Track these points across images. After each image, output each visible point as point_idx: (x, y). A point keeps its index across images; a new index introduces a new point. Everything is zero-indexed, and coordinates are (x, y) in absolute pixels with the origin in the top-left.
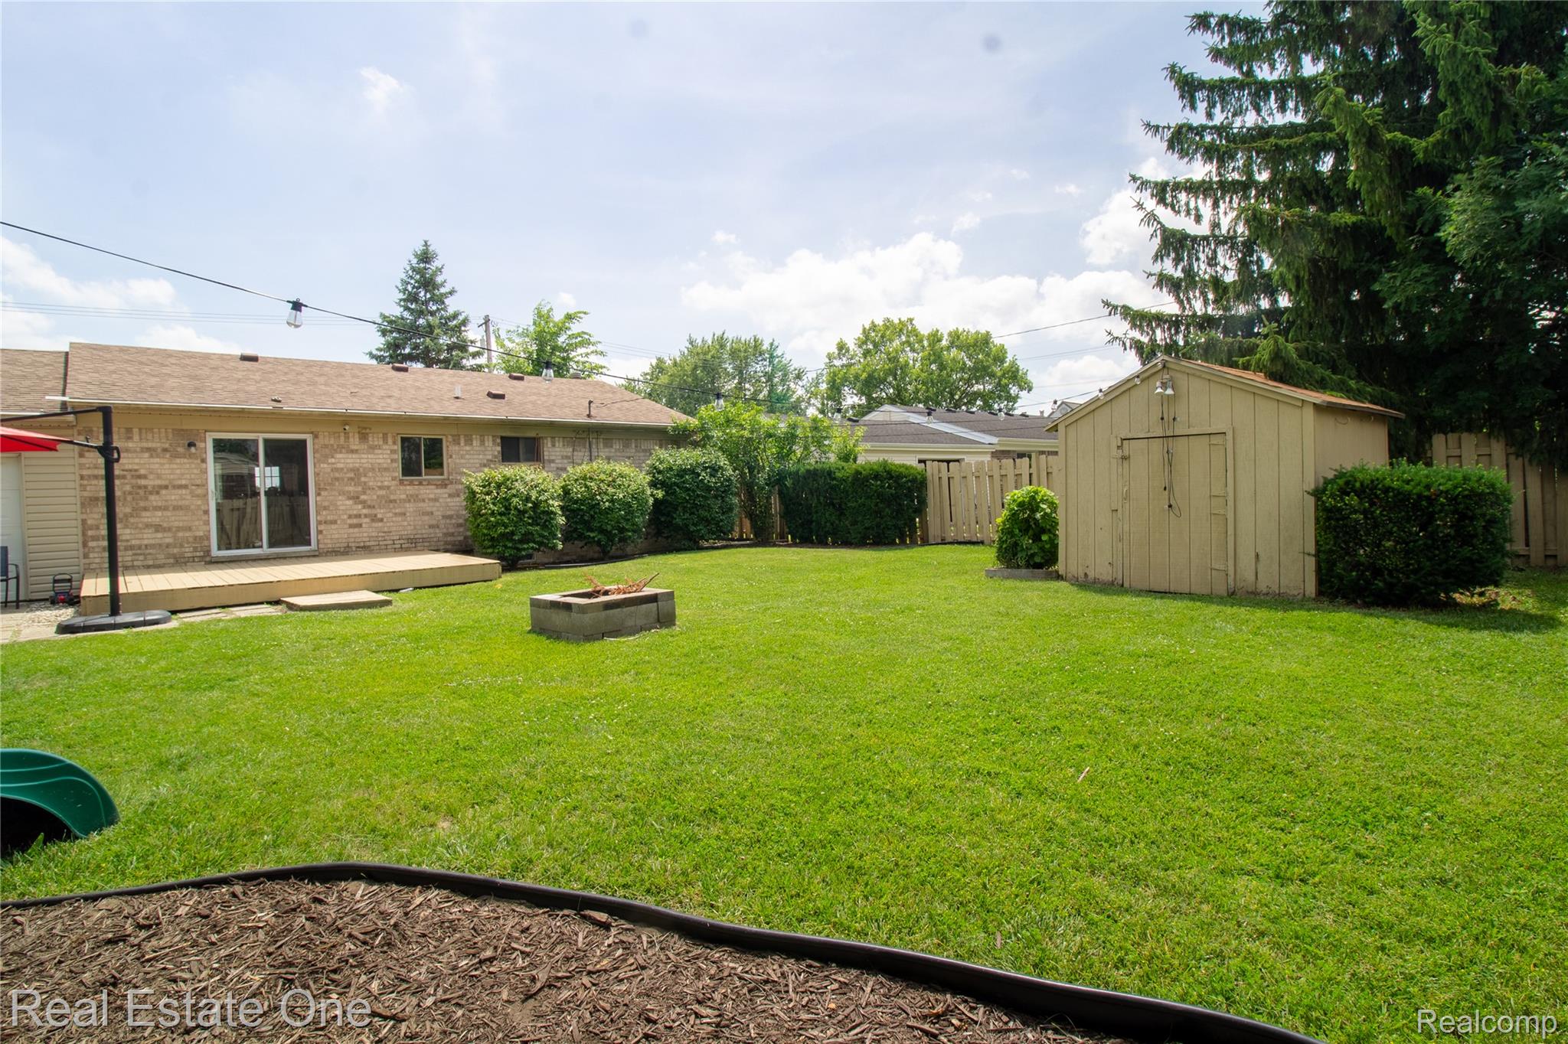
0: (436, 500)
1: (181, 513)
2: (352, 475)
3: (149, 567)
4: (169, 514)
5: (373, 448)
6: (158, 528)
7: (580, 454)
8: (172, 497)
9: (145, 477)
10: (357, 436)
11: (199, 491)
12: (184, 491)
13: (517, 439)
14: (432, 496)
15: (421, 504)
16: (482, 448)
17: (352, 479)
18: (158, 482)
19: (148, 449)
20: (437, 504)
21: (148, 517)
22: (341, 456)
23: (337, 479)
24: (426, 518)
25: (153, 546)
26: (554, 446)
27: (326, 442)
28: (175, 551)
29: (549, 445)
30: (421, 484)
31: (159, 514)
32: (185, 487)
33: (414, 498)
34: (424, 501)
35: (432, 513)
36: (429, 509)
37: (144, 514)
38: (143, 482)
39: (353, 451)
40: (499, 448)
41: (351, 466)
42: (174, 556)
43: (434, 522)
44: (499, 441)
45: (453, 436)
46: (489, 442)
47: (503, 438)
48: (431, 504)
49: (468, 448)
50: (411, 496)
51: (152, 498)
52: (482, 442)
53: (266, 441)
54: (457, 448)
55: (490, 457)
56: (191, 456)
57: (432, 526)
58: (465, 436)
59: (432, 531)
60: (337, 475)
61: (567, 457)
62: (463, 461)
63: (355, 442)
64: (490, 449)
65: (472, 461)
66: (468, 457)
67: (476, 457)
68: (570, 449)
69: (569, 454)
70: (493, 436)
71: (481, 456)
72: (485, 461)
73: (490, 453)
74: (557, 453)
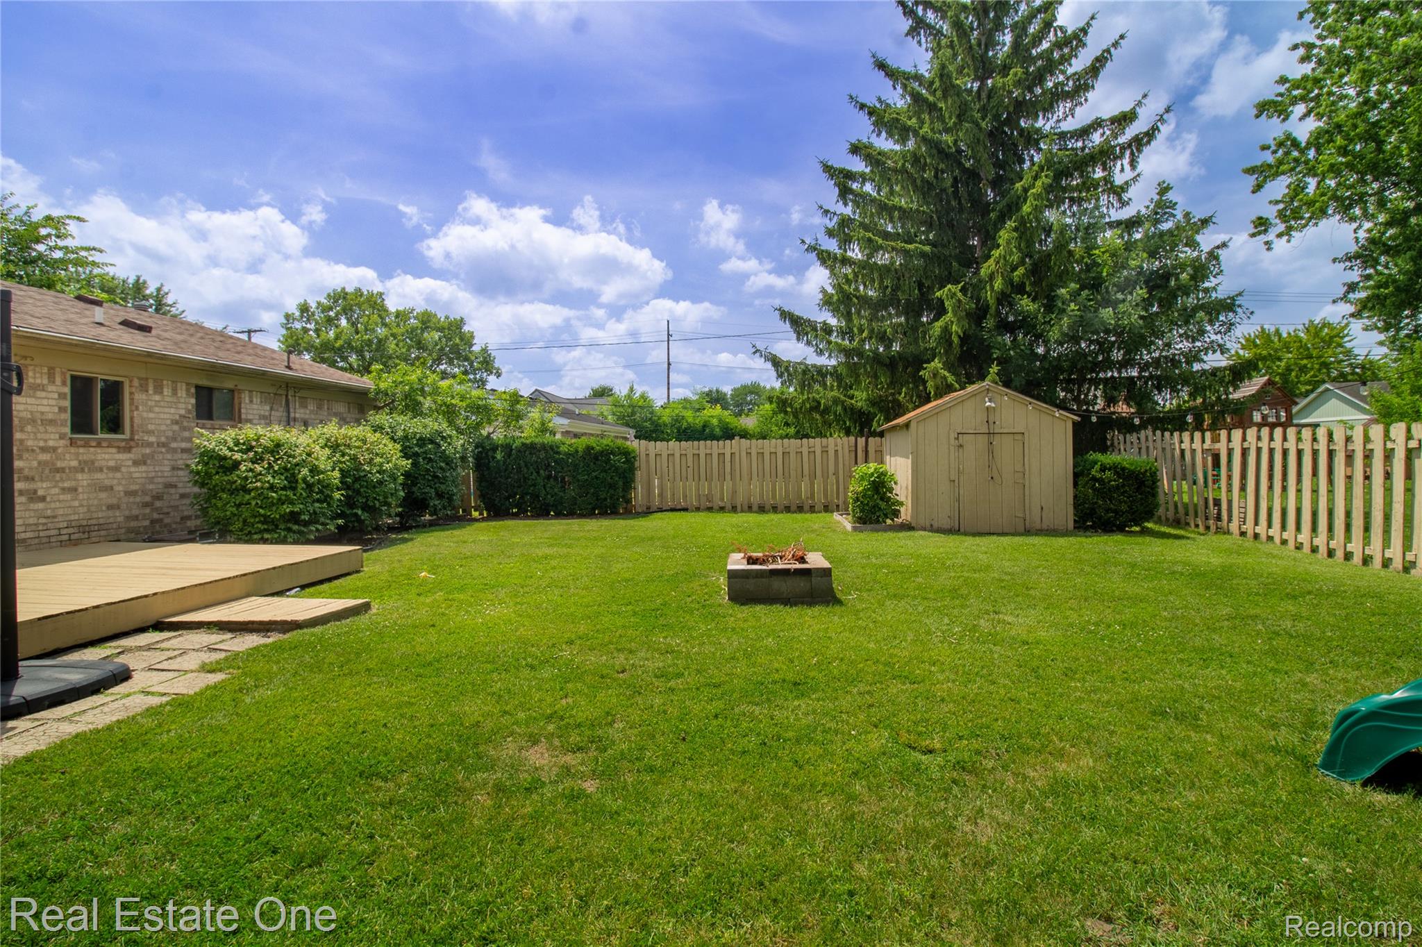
0: (116, 469)
5: (34, 388)
7: (278, 414)
13: (212, 390)
14: (112, 463)
15: (98, 476)
16: (175, 399)
20: (118, 475)
24: (103, 495)
26: (251, 401)
29: (247, 400)
30: (99, 445)
33: (88, 466)
34: (101, 470)
35: (111, 488)
36: (107, 483)
40: (193, 401)
43: (115, 501)
44: (193, 390)
45: (140, 379)
46: (182, 393)
47: (197, 387)
48: (111, 475)
49: (157, 398)
50: (86, 462)
52: (176, 391)
54: (144, 397)
55: (183, 412)
57: (110, 507)
58: (155, 380)
59: (110, 513)
61: (263, 417)
62: (151, 415)
64: (183, 400)
65: (162, 416)
66: (157, 409)
67: (166, 410)
68: (268, 408)
69: (267, 414)
70: (188, 384)
71: (172, 411)
72: (177, 417)
73: (184, 406)
74: (255, 412)
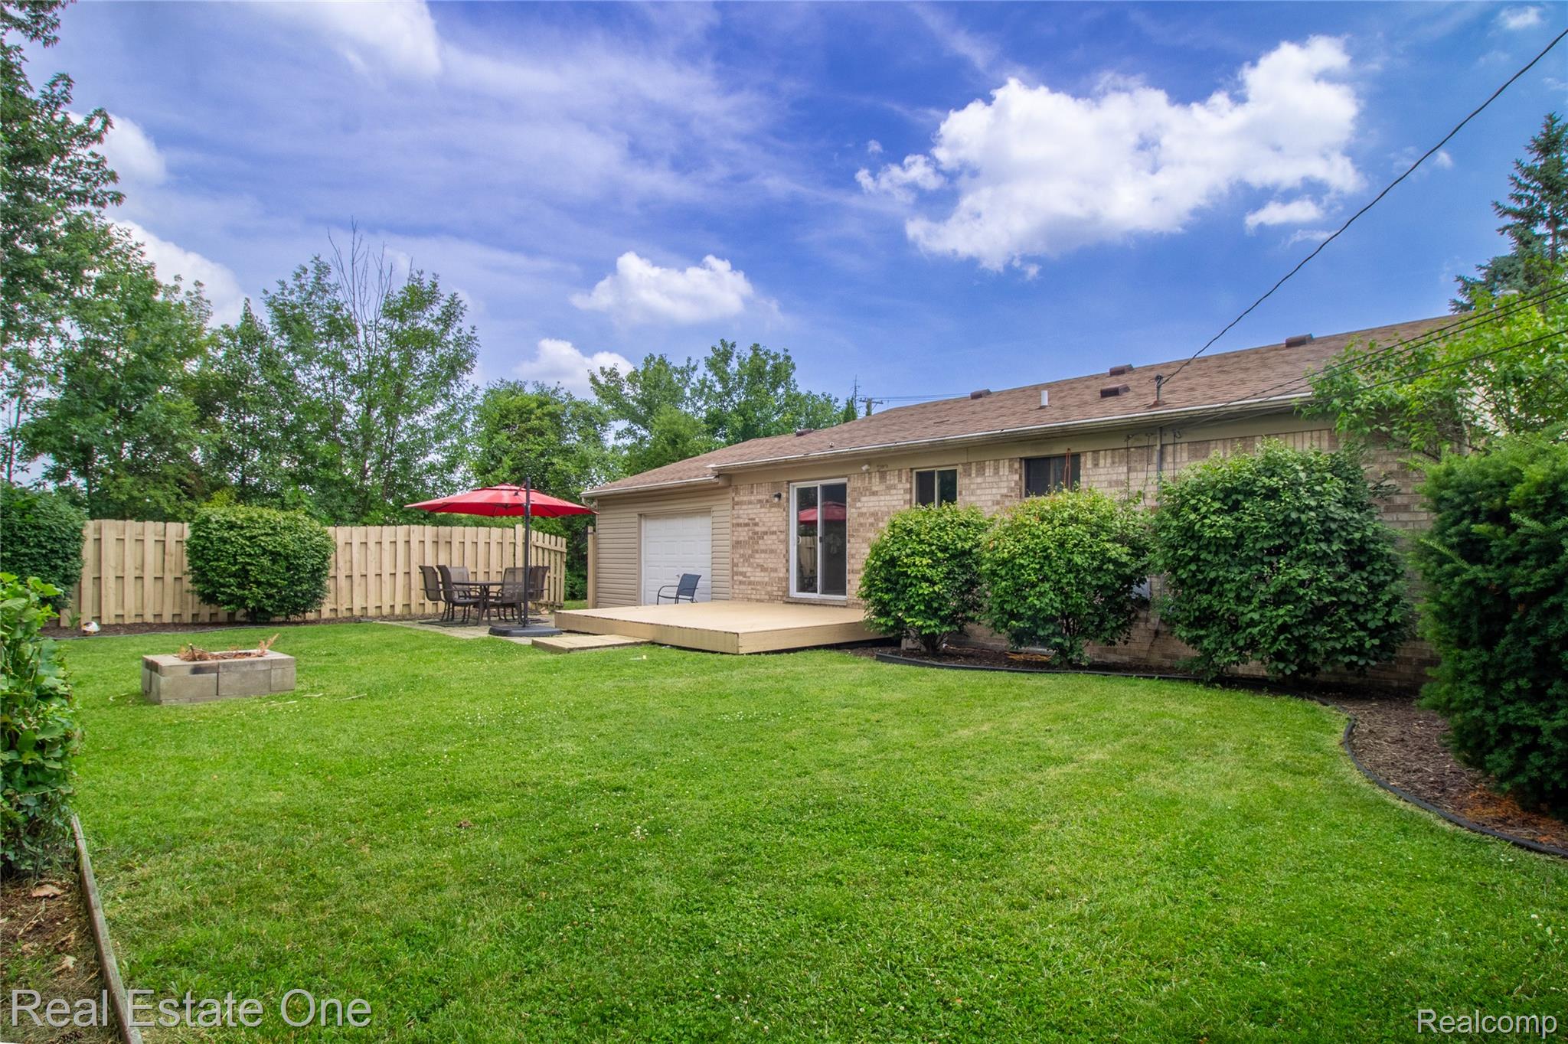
1: (773, 556)
2: (871, 520)
3: (758, 600)
4: (767, 556)
5: (889, 488)
6: (763, 569)
7: (1143, 475)
8: (769, 540)
9: (756, 524)
10: (878, 475)
11: (782, 537)
12: (774, 537)
13: (1047, 459)
16: (996, 479)
17: (872, 525)
18: (764, 529)
19: (760, 501)
21: (759, 558)
22: (864, 499)
23: (861, 525)
25: (758, 583)
26: (1096, 465)
27: (856, 485)
28: (769, 589)
29: (1089, 464)
31: (763, 555)
32: (774, 533)
37: (757, 556)
38: (757, 529)
39: (875, 493)
40: (1016, 477)
41: (872, 510)
42: (768, 593)
44: (1018, 465)
45: (963, 464)
46: (1004, 470)
47: (1028, 462)
49: (979, 480)
51: (760, 542)
52: (997, 470)
53: (824, 487)
54: (967, 481)
55: (1005, 491)
56: (778, 505)
58: (977, 463)
60: (862, 520)
61: (1118, 483)
62: (973, 498)
63: (876, 484)
64: (1005, 479)
65: (983, 498)
66: (978, 492)
67: (988, 491)
68: (1125, 469)
69: (1123, 477)
70: (1011, 460)
71: (994, 491)
72: (999, 497)
73: (1005, 484)
74: (1103, 478)
